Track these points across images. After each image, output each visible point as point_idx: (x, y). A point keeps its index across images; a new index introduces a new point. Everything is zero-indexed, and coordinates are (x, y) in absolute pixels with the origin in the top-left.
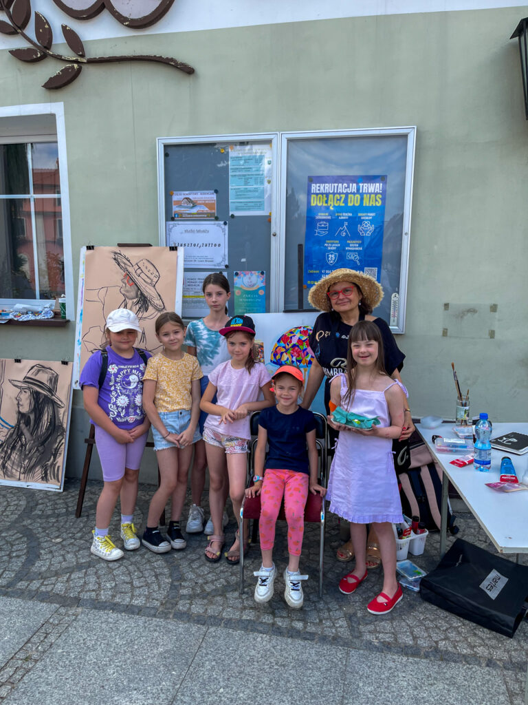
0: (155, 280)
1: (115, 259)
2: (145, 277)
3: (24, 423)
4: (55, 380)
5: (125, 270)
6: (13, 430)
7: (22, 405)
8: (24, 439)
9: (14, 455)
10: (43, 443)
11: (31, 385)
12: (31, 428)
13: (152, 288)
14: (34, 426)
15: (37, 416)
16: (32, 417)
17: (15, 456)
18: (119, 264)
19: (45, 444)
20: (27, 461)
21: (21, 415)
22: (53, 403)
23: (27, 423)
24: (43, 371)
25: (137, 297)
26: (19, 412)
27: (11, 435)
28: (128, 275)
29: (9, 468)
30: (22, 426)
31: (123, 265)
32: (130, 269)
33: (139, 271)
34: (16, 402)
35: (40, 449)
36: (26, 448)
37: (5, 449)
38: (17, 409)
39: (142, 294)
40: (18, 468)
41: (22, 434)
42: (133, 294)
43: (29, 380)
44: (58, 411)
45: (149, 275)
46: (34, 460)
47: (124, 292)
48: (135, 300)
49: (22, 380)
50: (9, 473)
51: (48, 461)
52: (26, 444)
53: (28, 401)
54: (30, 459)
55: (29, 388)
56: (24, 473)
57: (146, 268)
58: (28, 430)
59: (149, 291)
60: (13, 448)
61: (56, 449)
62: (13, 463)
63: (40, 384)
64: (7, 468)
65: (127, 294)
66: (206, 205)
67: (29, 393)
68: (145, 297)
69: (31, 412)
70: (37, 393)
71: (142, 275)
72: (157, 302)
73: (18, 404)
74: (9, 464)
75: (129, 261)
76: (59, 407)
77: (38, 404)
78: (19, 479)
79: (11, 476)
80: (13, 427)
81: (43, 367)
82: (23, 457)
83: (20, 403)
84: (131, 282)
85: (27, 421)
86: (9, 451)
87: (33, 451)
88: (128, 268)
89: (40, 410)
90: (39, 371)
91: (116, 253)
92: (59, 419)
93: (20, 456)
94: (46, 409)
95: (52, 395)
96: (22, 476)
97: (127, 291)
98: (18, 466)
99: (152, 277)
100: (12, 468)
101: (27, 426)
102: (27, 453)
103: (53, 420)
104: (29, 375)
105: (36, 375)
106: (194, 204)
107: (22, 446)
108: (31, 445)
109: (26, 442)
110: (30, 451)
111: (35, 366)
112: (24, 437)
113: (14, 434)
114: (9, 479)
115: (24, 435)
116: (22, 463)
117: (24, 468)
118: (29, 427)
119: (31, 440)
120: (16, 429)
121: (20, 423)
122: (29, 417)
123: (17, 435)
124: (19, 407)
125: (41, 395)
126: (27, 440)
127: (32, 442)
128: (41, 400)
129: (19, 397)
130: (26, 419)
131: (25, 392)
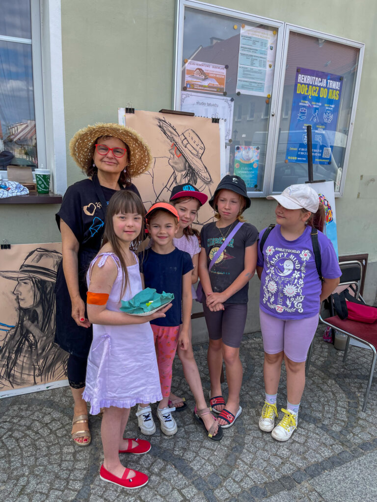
0: (201, 151)
1: (160, 127)
2: (191, 148)
3: (29, 319)
5: (172, 139)
6: (14, 330)
7: (23, 300)
8: (32, 338)
9: (21, 358)
11: (32, 274)
12: (40, 323)
13: (199, 160)
14: (44, 320)
15: (46, 309)
16: (39, 310)
17: (23, 359)
18: (165, 133)
20: (41, 361)
21: (23, 312)
23: (34, 318)
24: (47, 256)
25: (185, 169)
26: (20, 309)
27: (13, 337)
28: (175, 145)
29: (18, 374)
30: (27, 323)
31: (169, 134)
32: (177, 139)
33: (185, 142)
34: (15, 297)
36: (37, 346)
37: (7, 354)
38: (17, 306)
39: (190, 166)
40: (29, 372)
41: (28, 332)
42: (181, 166)
43: (29, 269)
45: (195, 146)
46: (51, 357)
47: (172, 164)
48: (184, 173)
49: (18, 269)
50: (19, 381)
52: (36, 343)
53: (32, 293)
54: (46, 358)
55: (30, 278)
56: (40, 375)
57: (192, 139)
58: (37, 326)
59: (196, 163)
60: (19, 351)
62: (22, 367)
63: (45, 271)
64: (14, 375)
65: (176, 166)
66: (218, 79)
67: (31, 284)
68: (193, 170)
69: (37, 306)
70: (43, 282)
71: (188, 146)
72: (204, 174)
73: (18, 299)
74: (16, 371)
75: (175, 130)
77: (46, 295)
78: (35, 383)
79: (23, 383)
80: (13, 328)
81: (47, 251)
82: (35, 358)
83: (20, 297)
84: (178, 153)
85: (33, 316)
86: (13, 356)
87: (47, 349)
88: (175, 138)
89: (48, 301)
90: (41, 256)
91: (160, 120)
93: (30, 358)
96: (38, 379)
97: (176, 163)
98: (29, 369)
99: (198, 148)
100: (21, 373)
101: (33, 322)
102: (40, 352)
104: (28, 262)
105: (38, 261)
106: (206, 77)
107: (31, 346)
108: (43, 342)
109: (36, 341)
110: (43, 350)
111: (36, 250)
112: (31, 335)
113: (16, 335)
114: (19, 387)
115: (31, 333)
116: (35, 364)
117: (39, 369)
118: (36, 323)
119: (43, 337)
120: (19, 329)
121: (23, 321)
122: (35, 312)
123: (21, 334)
124: (19, 303)
125: (47, 284)
126: (37, 337)
127: (45, 338)
128: (49, 289)
129: (17, 291)
130: (31, 314)
131: (25, 283)
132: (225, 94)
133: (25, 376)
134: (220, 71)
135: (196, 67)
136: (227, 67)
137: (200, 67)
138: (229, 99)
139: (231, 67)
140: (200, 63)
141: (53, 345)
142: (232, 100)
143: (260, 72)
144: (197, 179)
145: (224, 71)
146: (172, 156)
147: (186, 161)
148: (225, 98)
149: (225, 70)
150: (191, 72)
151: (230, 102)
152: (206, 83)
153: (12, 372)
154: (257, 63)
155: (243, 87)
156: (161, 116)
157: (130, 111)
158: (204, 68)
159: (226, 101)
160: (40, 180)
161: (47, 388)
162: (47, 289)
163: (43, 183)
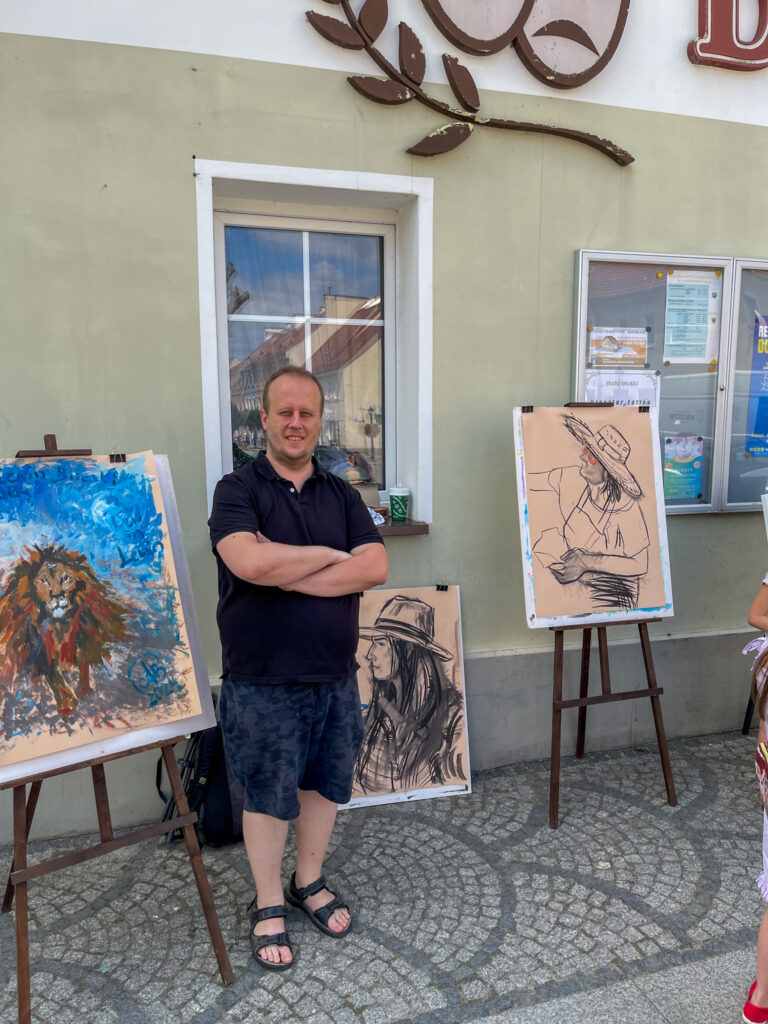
0: (625, 454)
1: (567, 426)
2: (611, 452)
3: (385, 696)
4: (428, 617)
5: (584, 441)
6: (367, 710)
7: (378, 668)
8: (388, 723)
9: (375, 752)
10: (424, 723)
11: (389, 632)
12: (399, 702)
13: (622, 467)
14: (403, 697)
15: (407, 681)
16: (398, 683)
17: (378, 754)
18: (574, 434)
19: (429, 724)
20: (401, 757)
21: (378, 684)
22: (432, 655)
23: (391, 696)
24: (407, 605)
25: (603, 480)
26: (375, 680)
27: (365, 721)
28: (588, 449)
29: (371, 775)
30: (383, 701)
31: (579, 434)
32: (591, 440)
33: (602, 443)
34: (369, 663)
35: (421, 732)
36: (395, 735)
38: (370, 675)
39: (609, 476)
40: (386, 773)
41: (384, 714)
42: (597, 476)
43: (386, 624)
44: (442, 668)
45: (616, 448)
46: (413, 753)
47: (585, 475)
48: (601, 485)
49: (372, 626)
50: (372, 785)
51: (439, 750)
52: (394, 730)
53: (389, 659)
54: (406, 754)
55: (387, 637)
56: (400, 778)
57: (612, 437)
58: (395, 706)
59: (618, 471)
60: (372, 741)
61: (449, 729)
62: (377, 766)
63: (405, 628)
65: (590, 477)
66: (635, 347)
67: (388, 645)
68: (615, 481)
69: (395, 677)
70: (402, 643)
71: (607, 448)
72: (631, 486)
73: (372, 666)
75: (587, 428)
76: (443, 659)
77: (406, 661)
78: (393, 790)
79: (377, 788)
80: (365, 707)
81: (408, 599)
82: (393, 752)
83: (375, 664)
84: (593, 459)
85: (390, 691)
86: (365, 748)
87: (409, 740)
88: (588, 439)
89: (409, 671)
90: (401, 606)
91: (567, 417)
92: (447, 680)
93: (387, 752)
94: (420, 666)
95: (428, 642)
96: (397, 784)
97: (590, 473)
98: (386, 769)
99: (620, 450)
100: (376, 774)
101: (390, 700)
102: (399, 744)
103: (435, 683)
104: (384, 615)
105: (397, 614)
106: (620, 345)
107: (387, 734)
108: (402, 730)
109: (393, 728)
110: (403, 742)
111: (394, 598)
112: (387, 719)
113: (369, 719)
114: (374, 793)
115: (387, 715)
116: (394, 762)
117: (398, 770)
118: (394, 701)
119: (402, 722)
120: (372, 709)
121: (377, 698)
122: (392, 685)
123: (376, 718)
124: (373, 672)
125: (408, 646)
126: (394, 723)
127: (405, 724)
128: (410, 653)
129: (372, 655)
130: (388, 688)
131: (381, 644)
132: (647, 366)
133: (380, 779)
134: (640, 336)
135: (605, 335)
136: (648, 330)
137: (610, 334)
138: (654, 372)
139: (654, 329)
140: (611, 329)
141: (416, 735)
142: (658, 373)
143: (698, 330)
144: (620, 493)
145: (645, 336)
146: (584, 464)
147: (605, 469)
148: (647, 371)
149: (646, 333)
150: (598, 343)
151: (654, 377)
152: (619, 355)
153: (365, 771)
154: (692, 318)
155: (673, 354)
156: (568, 411)
157: (527, 409)
158: (617, 335)
159: (649, 376)
160: (397, 503)
161: (409, 798)
162: (407, 652)
163: (400, 507)
